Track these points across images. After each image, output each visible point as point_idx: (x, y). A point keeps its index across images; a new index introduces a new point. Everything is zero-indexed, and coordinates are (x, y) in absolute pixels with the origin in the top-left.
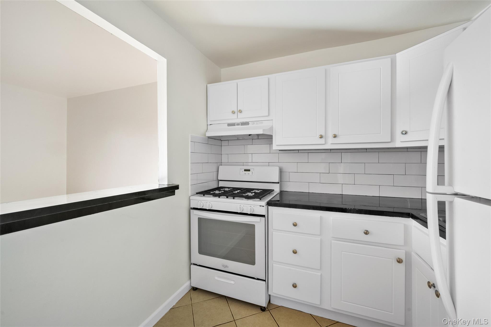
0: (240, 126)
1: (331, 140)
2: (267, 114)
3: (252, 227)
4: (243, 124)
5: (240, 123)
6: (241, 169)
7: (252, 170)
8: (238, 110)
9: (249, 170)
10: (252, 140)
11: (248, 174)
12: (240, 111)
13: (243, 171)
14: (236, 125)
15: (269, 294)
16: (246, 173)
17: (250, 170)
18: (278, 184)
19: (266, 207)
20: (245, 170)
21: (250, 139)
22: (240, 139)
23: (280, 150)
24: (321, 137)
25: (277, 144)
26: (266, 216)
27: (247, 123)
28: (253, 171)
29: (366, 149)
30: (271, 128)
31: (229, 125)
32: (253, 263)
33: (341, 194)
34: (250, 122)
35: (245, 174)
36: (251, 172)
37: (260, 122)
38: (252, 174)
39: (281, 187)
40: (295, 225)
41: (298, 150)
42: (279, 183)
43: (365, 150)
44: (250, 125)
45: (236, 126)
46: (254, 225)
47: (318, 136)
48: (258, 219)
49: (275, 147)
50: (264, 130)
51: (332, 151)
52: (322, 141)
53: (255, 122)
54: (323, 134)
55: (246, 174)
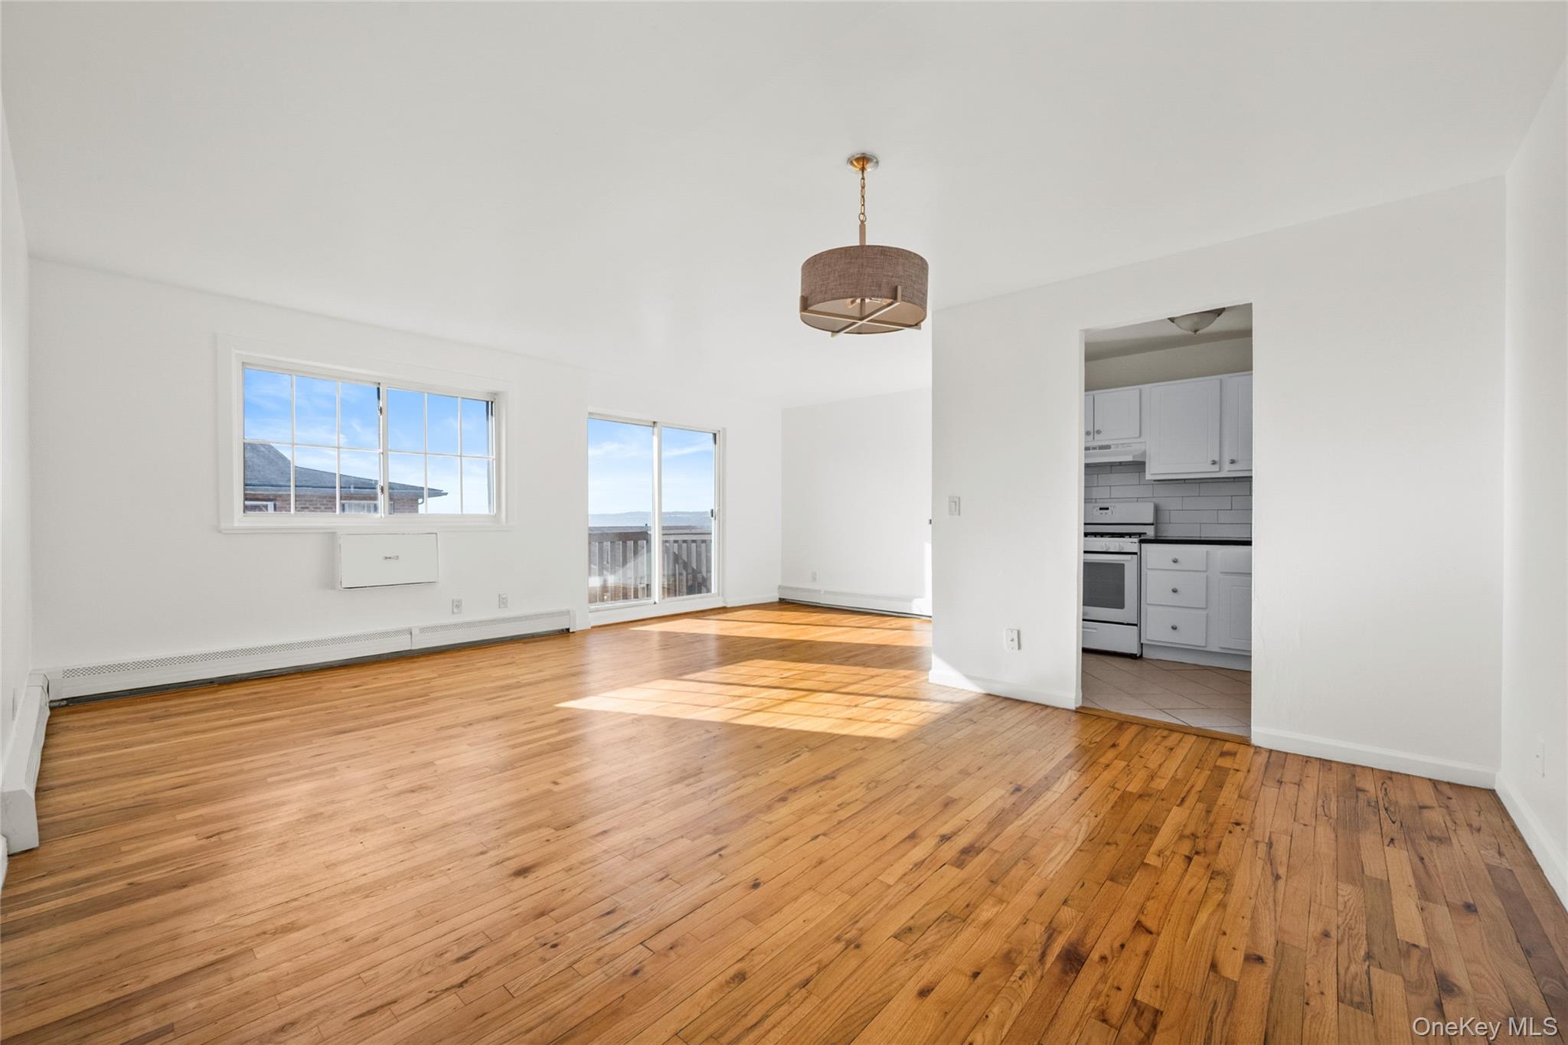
0: (1097, 451)
1: (1227, 466)
2: (1138, 435)
3: (1121, 567)
4: (1102, 448)
5: (1098, 447)
6: (1094, 507)
7: (1112, 508)
8: (1096, 430)
9: (1107, 509)
11: (1105, 513)
12: (1099, 432)
13: (1097, 510)
15: (1142, 642)
16: (1101, 512)
17: (1109, 508)
18: (1153, 527)
19: (1137, 545)
20: (1101, 509)
23: (1155, 481)
24: (1214, 463)
25: (1152, 472)
26: (1139, 554)
27: (1108, 447)
30: (1144, 454)
32: (1122, 606)
34: (1112, 446)
36: (1111, 511)
37: (1127, 446)
38: (1112, 513)
39: (1156, 531)
40: (1175, 561)
41: (1185, 480)
42: (1153, 524)
44: (1113, 450)
45: (1092, 451)
46: (1123, 565)
47: (1209, 462)
48: (1129, 557)
49: (1148, 476)
50: (1134, 457)
51: (1236, 480)
52: (1216, 468)
53: (1120, 446)
54: (1217, 459)
55: (1102, 514)
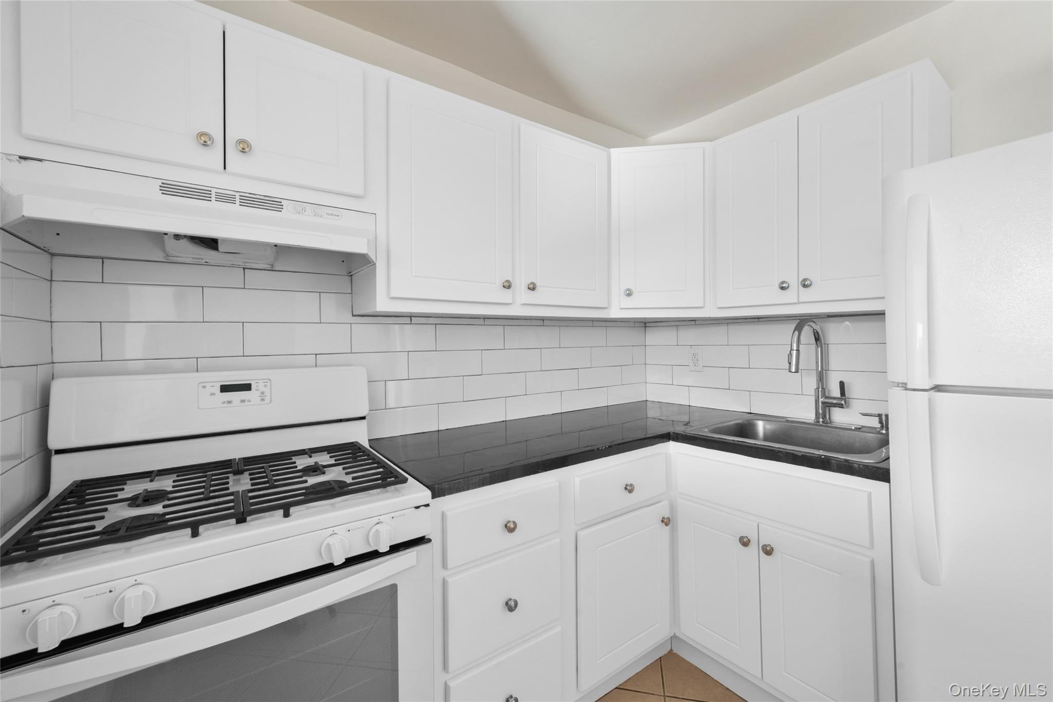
0: (236, 208)
4: (249, 201)
5: (238, 195)
6: (204, 387)
7: (261, 384)
9: (247, 387)
10: (242, 269)
11: (243, 401)
13: (213, 394)
14: (213, 199)
16: (229, 399)
17: (250, 385)
18: (364, 422)
20: (225, 389)
21: (233, 266)
22: (179, 260)
24: (508, 286)
27: (274, 204)
28: (267, 390)
29: (543, 320)
31: (168, 188)
33: (503, 421)
34: (284, 202)
35: (226, 405)
36: (258, 393)
37: (330, 211)
38: (263, 400)
40: (510, 528)
42: (364, 417)
43: (541, 323)
44: (284, 214)
45: (214, 204)
48: (410, 556)
49: (384, 303)
52: (506, 296)
53: (308, 207)
54: (511, 279)
55: (229, 402)
